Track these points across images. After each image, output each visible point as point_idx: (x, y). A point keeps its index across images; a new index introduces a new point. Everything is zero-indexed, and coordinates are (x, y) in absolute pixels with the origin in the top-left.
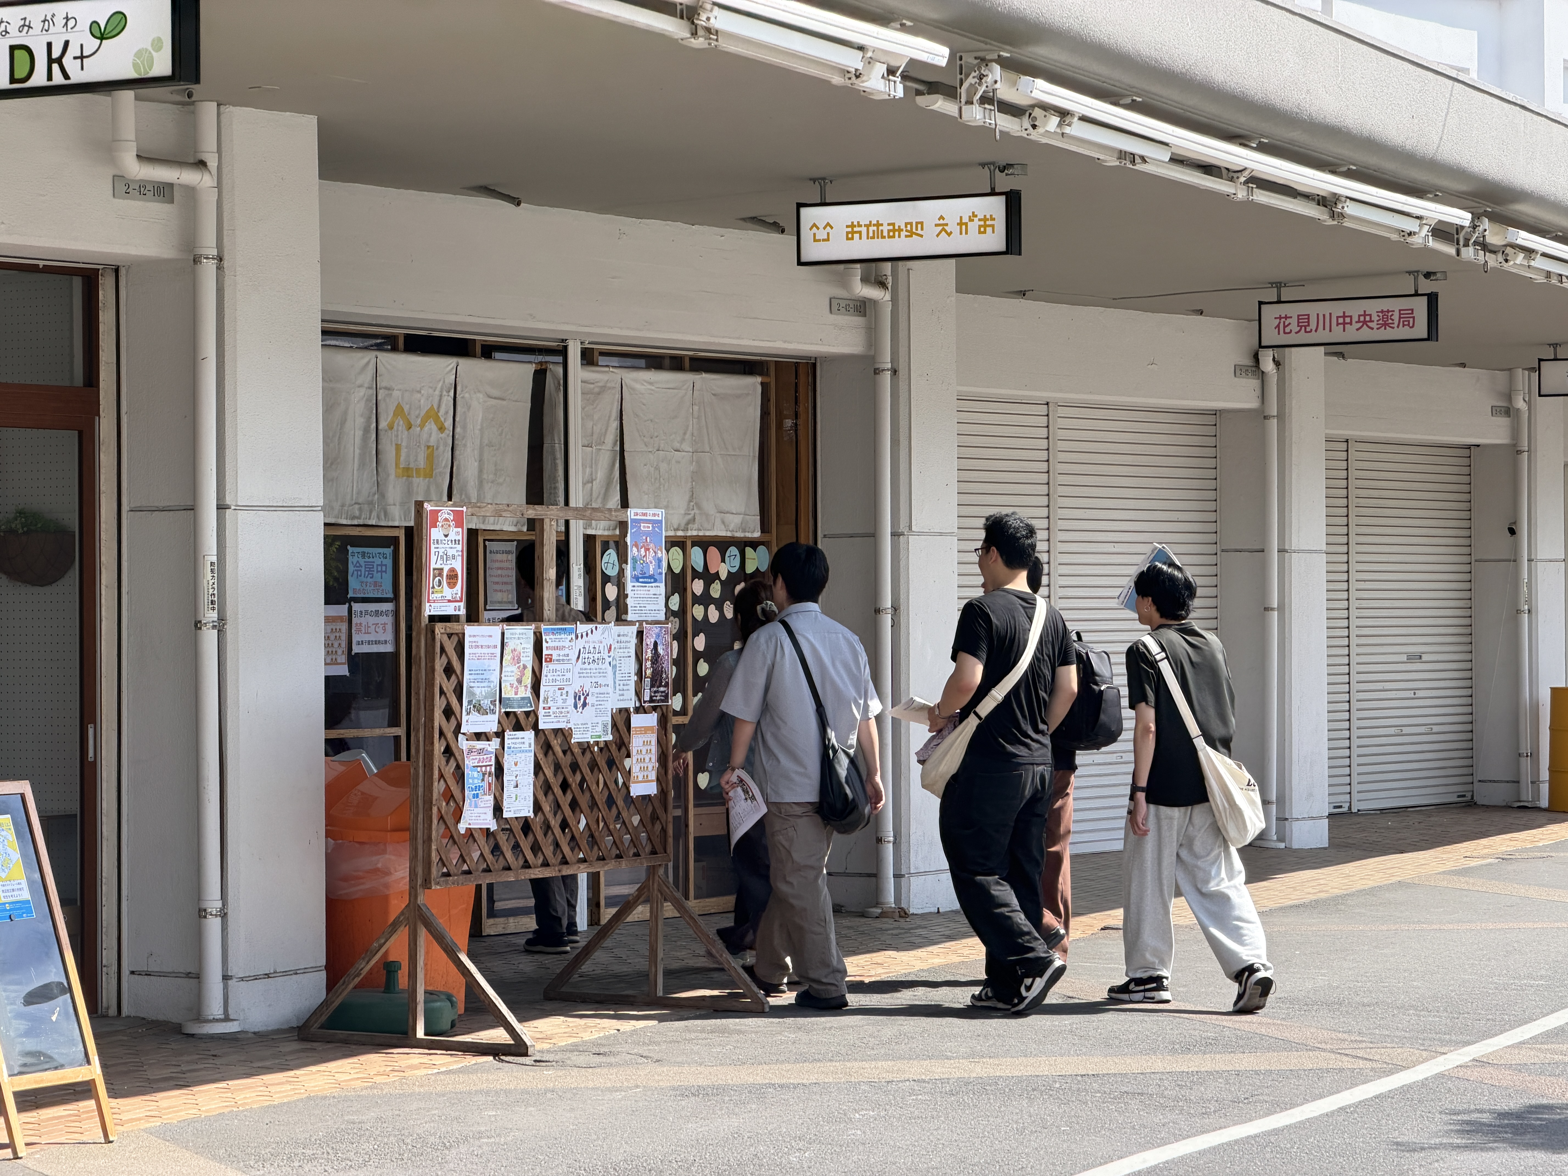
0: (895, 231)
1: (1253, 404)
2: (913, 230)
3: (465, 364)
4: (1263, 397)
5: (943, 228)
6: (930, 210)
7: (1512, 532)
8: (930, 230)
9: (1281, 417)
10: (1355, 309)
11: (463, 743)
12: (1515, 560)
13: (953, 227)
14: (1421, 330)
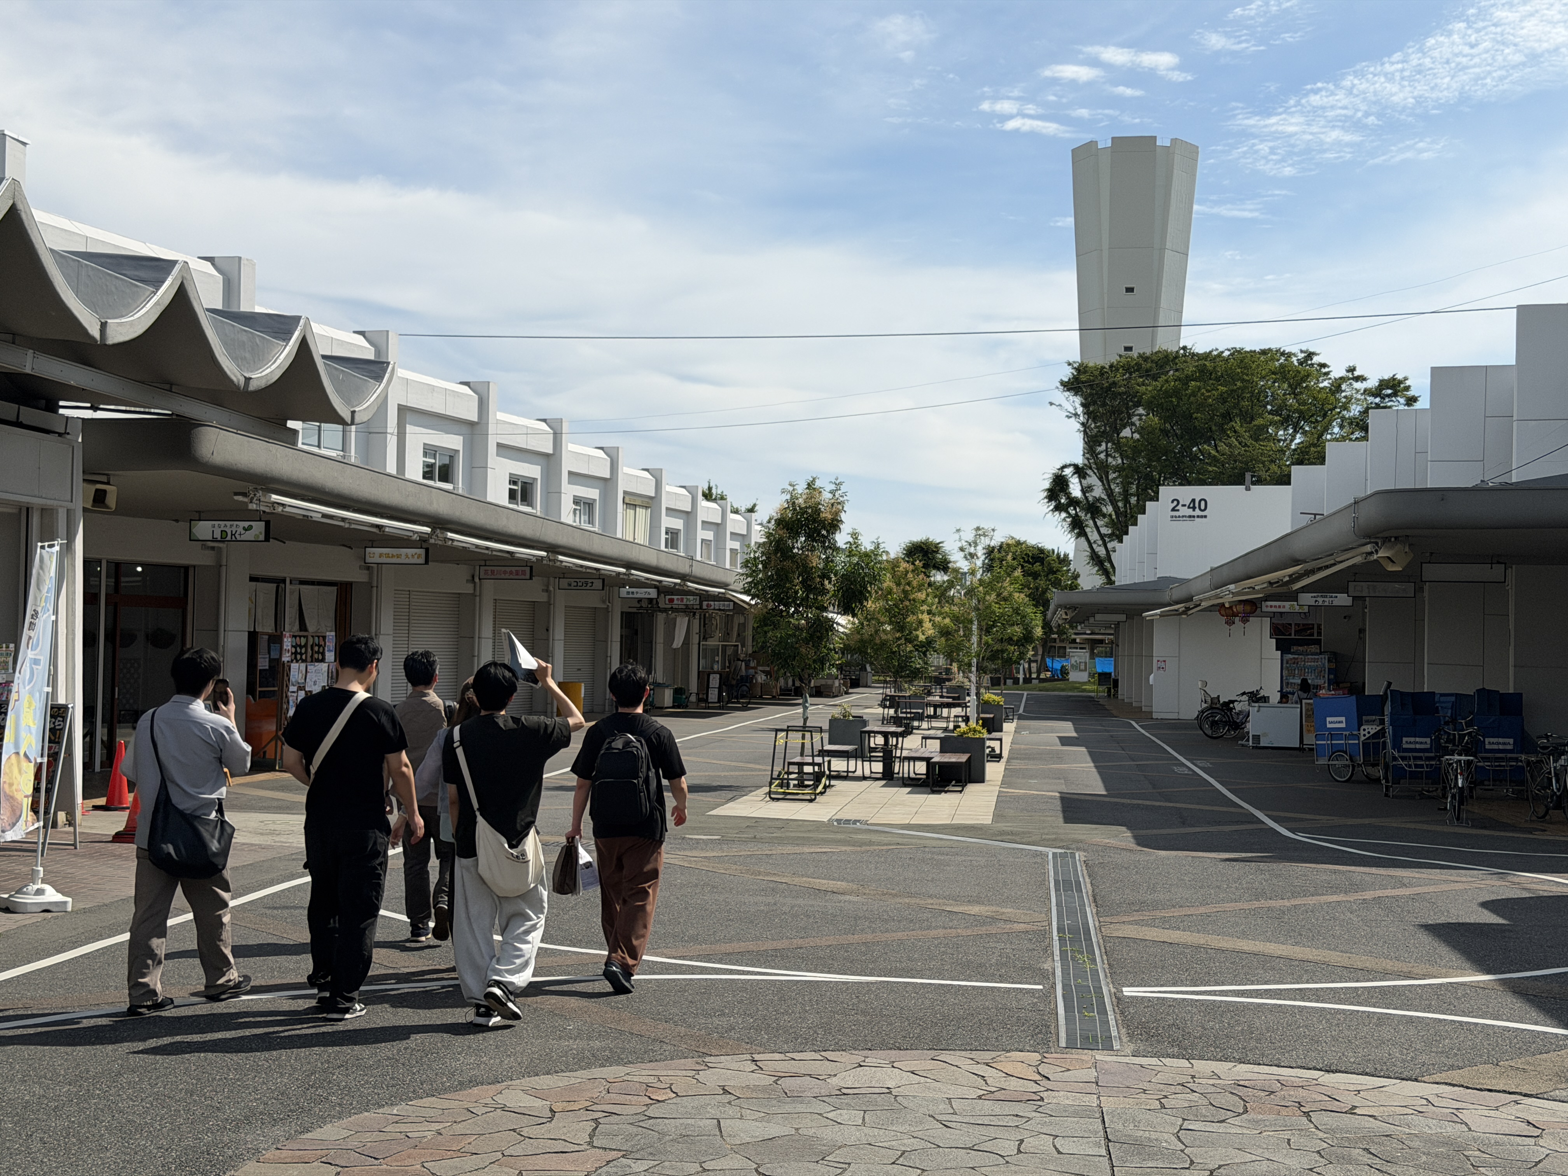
0: (393, 556)
1: (472, 592)
2: (399, 556)
3: (259, 584)
4: (475, 590)
5: (407, 556)
6: (403, 551)
7: (547, 630)
8: (403, 557)
9: (480, 596)
10: (508, 569)
11: (289, 694)
12: (548, 639)
13: (410, 556)
14: (528, 576)
